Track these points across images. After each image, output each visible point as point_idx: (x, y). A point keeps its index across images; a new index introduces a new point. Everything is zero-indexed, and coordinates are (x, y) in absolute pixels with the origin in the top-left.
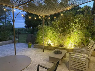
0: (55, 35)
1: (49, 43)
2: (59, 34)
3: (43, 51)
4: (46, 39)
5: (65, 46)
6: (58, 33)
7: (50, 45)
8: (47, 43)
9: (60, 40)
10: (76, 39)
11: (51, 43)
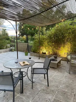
0: (50, 44)
1: (44, 52)
2: (54, 43)
3: (39, 59)
4: (41, 48)
5: (59, 55)
6: (52, 42)
7: (45, 53)
8: (42, 52)
9: (54, 49)
10: (70, 48)
11: (46, 52)
